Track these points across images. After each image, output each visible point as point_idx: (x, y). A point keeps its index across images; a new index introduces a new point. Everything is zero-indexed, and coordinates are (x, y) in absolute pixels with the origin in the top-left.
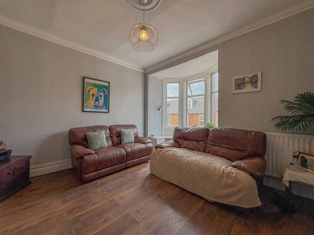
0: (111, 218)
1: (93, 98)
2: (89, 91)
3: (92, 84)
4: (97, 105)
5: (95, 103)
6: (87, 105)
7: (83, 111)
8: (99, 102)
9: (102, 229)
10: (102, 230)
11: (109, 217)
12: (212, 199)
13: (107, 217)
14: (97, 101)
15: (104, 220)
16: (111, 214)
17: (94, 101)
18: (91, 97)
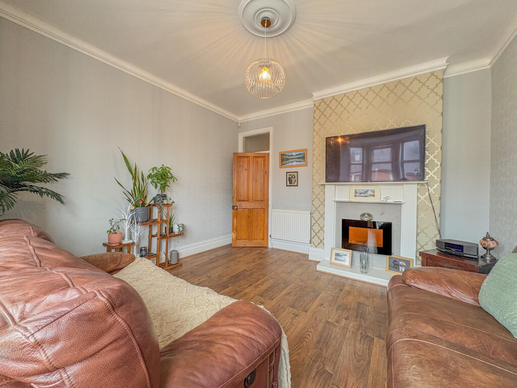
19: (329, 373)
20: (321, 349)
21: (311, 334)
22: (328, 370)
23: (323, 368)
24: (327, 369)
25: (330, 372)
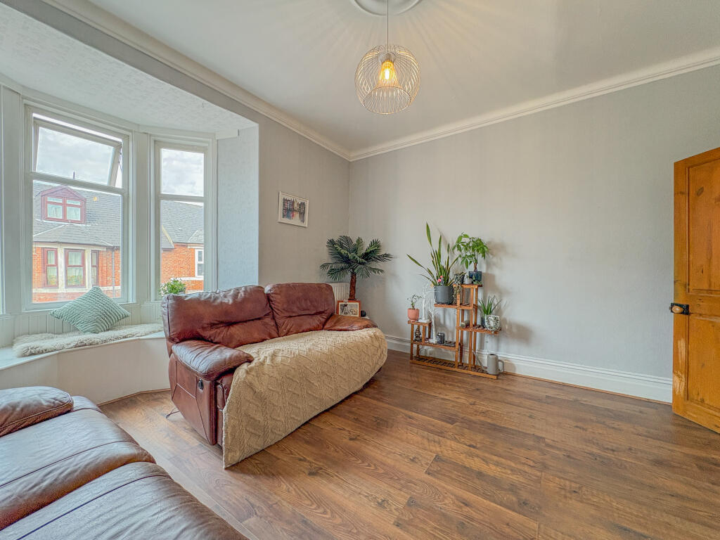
0: (453, 497)
9: (485, 501)
10: (486, 499)
11: (454, 503)
12: (360, 386)
13: (457, 506)
15: (466, 509)
16: (446, 502)
19: (246, 519)
20: (290, 523)
21: (328, 516)
22: (249, 519)
23: (256, 514)
24: (253, 519)
25: (246, 522)
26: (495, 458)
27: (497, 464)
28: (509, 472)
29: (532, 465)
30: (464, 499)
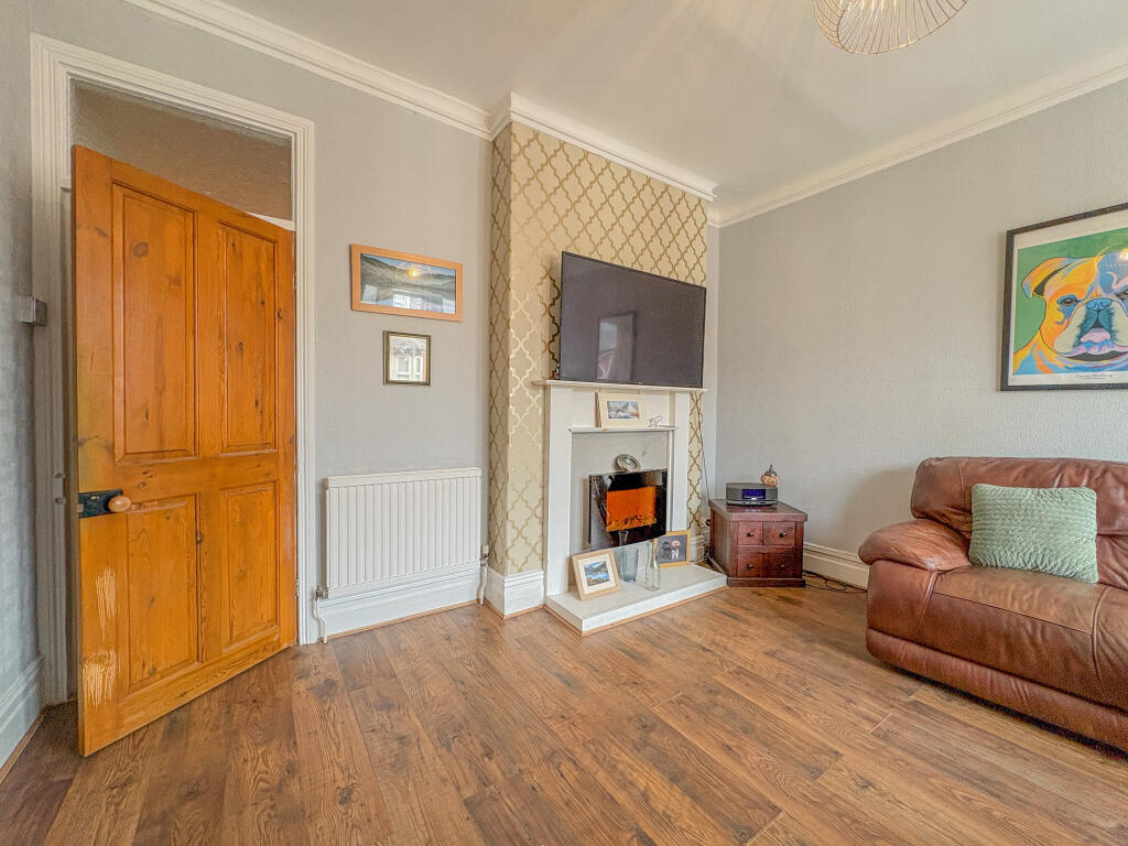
0: (744, 761)
1: (1068, 315)
2: (1040, 290)
3: (1063, 249)
4: (1094, 351)
5: (1078, 343)
6: (1030, 358)
7: (1004, 386)
8: (1111, 332)
13: (743, 750)
14: (1097, 325)
17: (1078, 332)
18: (1055, 313)
26: (621, 797)
27: (627, 784)
28: (621, 767)
29: (570, 765)
30: (728, 754)
